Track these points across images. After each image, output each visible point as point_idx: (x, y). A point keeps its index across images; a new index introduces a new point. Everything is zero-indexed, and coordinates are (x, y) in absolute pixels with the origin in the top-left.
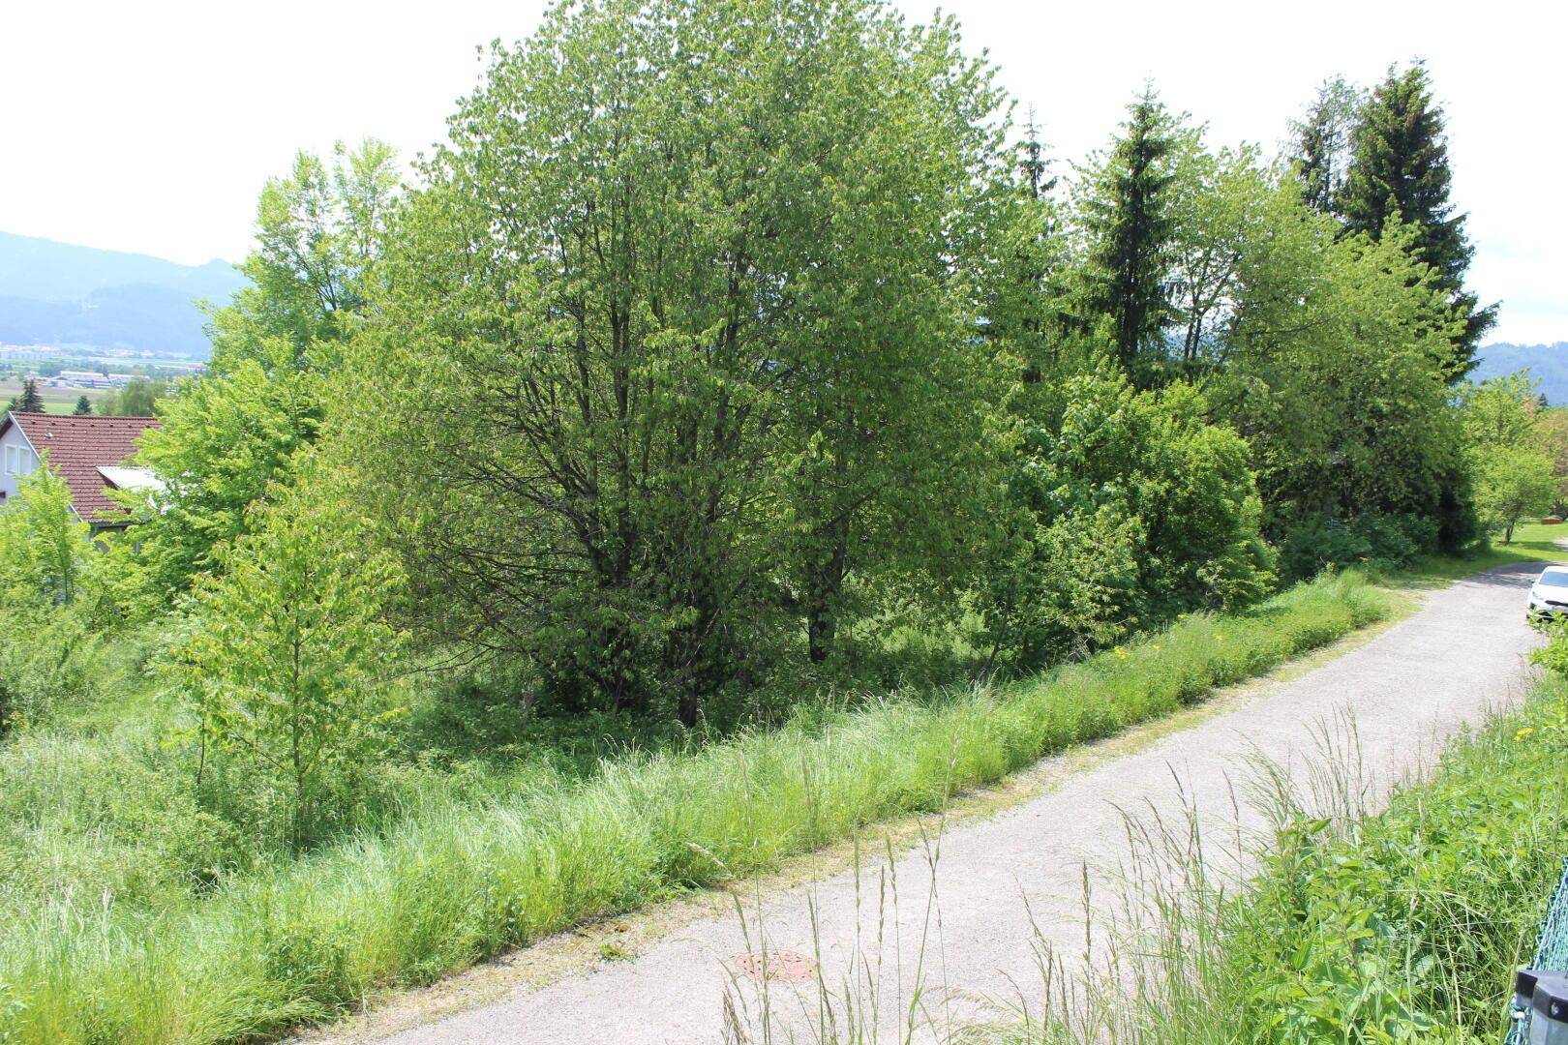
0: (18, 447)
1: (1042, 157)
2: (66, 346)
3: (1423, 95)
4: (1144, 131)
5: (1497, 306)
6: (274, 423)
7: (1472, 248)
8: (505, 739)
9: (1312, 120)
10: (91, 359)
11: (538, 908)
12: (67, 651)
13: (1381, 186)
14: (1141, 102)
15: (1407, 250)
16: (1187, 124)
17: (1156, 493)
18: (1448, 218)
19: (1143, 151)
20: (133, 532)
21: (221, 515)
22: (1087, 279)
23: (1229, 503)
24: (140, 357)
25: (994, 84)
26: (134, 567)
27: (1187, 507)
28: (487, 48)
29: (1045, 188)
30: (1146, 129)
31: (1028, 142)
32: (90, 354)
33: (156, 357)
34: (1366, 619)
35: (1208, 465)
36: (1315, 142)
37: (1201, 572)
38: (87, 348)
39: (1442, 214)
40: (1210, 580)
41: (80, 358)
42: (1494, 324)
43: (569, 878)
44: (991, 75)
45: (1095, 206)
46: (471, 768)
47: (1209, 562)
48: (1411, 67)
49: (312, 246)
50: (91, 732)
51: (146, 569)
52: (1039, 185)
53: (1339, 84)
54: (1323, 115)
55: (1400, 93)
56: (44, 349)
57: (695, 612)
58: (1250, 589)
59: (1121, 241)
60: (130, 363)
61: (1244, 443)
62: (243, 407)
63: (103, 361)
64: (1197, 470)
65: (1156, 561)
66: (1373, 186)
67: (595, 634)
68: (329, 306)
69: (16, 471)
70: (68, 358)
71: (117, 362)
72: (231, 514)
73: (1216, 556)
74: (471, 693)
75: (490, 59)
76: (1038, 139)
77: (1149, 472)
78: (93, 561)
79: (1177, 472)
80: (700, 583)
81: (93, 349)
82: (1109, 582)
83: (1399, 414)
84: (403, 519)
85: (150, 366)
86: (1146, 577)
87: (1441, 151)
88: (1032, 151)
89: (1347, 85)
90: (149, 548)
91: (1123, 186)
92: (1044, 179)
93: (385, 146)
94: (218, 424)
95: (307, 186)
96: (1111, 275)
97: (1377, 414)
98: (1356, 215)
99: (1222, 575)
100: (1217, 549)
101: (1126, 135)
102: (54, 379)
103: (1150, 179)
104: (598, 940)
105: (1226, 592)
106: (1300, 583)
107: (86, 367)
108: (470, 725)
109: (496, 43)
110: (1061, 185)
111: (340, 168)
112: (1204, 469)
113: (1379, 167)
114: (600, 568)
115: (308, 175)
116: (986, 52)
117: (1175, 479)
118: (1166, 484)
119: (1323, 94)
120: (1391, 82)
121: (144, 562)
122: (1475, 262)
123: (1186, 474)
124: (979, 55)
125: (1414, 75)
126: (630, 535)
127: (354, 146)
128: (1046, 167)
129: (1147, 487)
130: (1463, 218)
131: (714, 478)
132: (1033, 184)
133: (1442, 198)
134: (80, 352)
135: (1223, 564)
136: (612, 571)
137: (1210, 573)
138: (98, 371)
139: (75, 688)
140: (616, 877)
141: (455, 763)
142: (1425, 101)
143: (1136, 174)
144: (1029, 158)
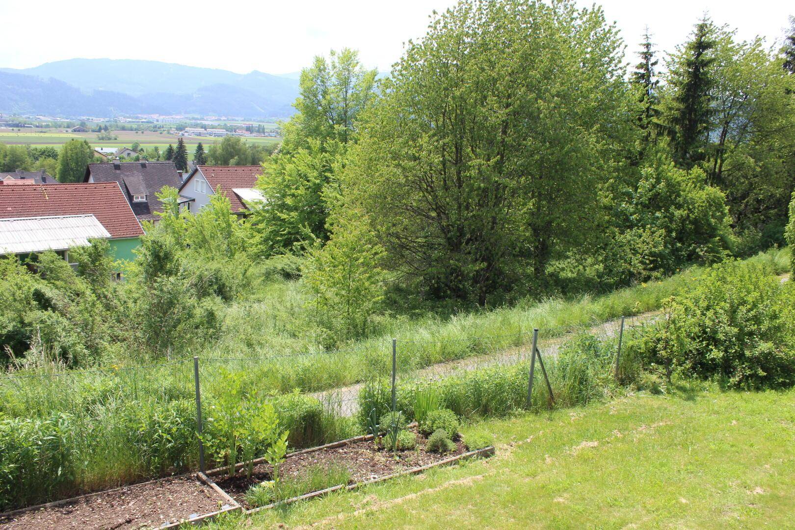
0: (200, 180)
1: (652, 49)
2: (187, 116)
4: (701, 37)
6: (313, 175)
8: (414, 308)
10: (199, 122)
11: (435, 354)
12: (246, 270)
14: (701, 23)
17: (682, 215)
19: (701, 46)
20: (254, 219)
21: (293, 214)
22: (671, 109)
23: (713, 221)
24: (220, 120)
25: (618, 37)
26: (255, 233)
27: (695, 222)
28: (407, 43)
29: (652, 64)
30: (703, 36)
31: (645, 43)
32: (197, 119)
33: (228, 120)
35: (704, 205)
37: (698, 250)
38: (196, 116)
40: (701, 254)
41: (193, 121)
43: (444, 348)
44: (616, 33)
45: (676, 73)
46: (403, 318)
47: (702, 246)
49: (324, 97)
50: (259, 301)
51: (261, 235)
52: (650, 63)
56: (179, 117)
57: (486, 264)
58: (719, 258)
59: (689, 90)
60: (216, 123)
61: (723, 195)
62: (299, 168)
63: (204, 122)
64: (699, 206)
65: (679, 245)
67: (448, 271)
68: (331, 122)
69: (199, 190)
70: (188, 121)
71: (210, 123)
72: (296, 214)
73: (704, 244)
74: (397, 289)
75: (408, 47)
76: (650, 41)
77: (679, 207)
78: (241, 231)
79: (691, 207)
80: (488, 252)
81: (199, 117)
82: (652, 254)
84: (379, 227)
85: (225, 124)
86: (675, 251)
88: (647, 47)
90: (261, 226)
91: (689, 64)
92: (653, 60)
93: (352, 51)
94: (290, 175)
95: (320, 70)
96: (682, 106)
99: (706, 251)
100: (706, 242)
101: (693, 39)
102: (183, 132)
103: (703, 60)
104: (451, 364)
105: (708, 258)
106: (761, 253)
107: (196, 126)
108: (401, 302)
109: (410, 41)
110: (661, 62)
111: (334, 62)
112: (702, 206)
114: (449, 244)
115: (320, 66)
116: (615, 23)
117: (689, 209)
118: (686, 212)
121: (259, 231)
123: (694, 208)
124: (612, 24)
126: (461, 230)
127: (339, 51)
128: (654, 54)
129: (678, 213)
131: (494, 214)
132: (647, 62)
134: (194, 119)
135: (708, 247)
136: (454, 245)
137: (702, 251)
138: (202, 128)
139: (246, 285)
140: (457, 349)
141: (398, 316)
143: (697, 58)
144: (645, 50)
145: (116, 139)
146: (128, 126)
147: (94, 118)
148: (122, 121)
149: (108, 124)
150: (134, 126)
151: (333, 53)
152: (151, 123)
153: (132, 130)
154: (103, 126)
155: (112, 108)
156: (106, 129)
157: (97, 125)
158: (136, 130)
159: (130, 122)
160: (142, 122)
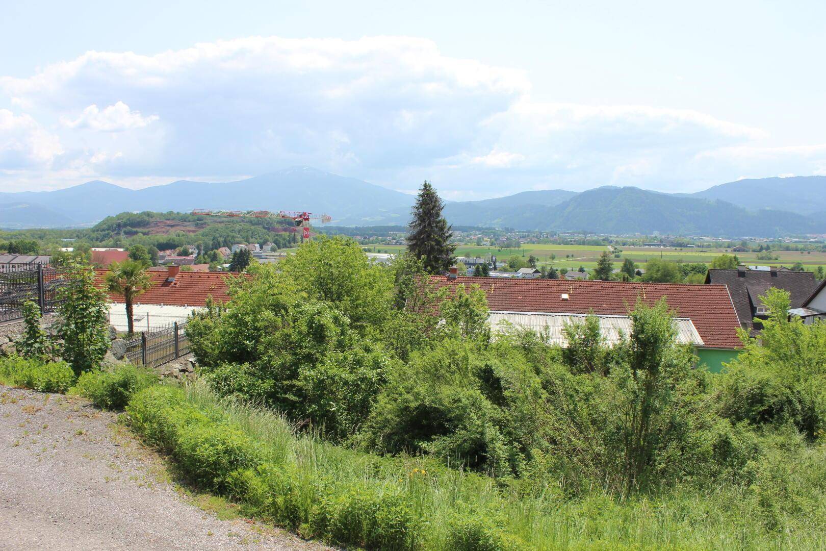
145: (776, 259)
146: (792, 245)
147: (757, 239)
148: (787, 240)
149: (770, 244)
150: (800, 246)
152: (821, 242)
153: (797, 250)
154: (765, 246)
155: (778, 228)
156: (768, 248)
157: (759, 245)
158: (801, 250)
159: (796, 242)
160: (810, 242)
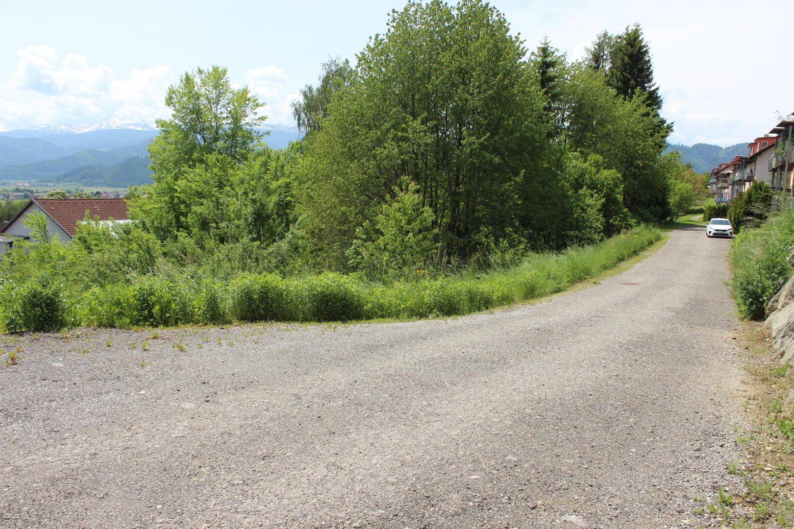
3: (640, 38)
4: (545, 58)
5: (673, 123)
7: (662, 100)
9: (595, 49)
13: (627, 76)
14: (542, 46)
15: (644, 102)
16: (557, 54)
18: (653, 88)
19: (545, 65)
30: (546, 56)
34: (658, 239)
36: (597, 58)
37: (612, 221)
39: (650, 87)
42: (672, 131)
47: (614, 217)
48: (634, 28)
53: (605, 35)
54: (600, 46)
55: (632, 39)
58: (630, 225)
61: (619, 175)
66: (624, 76)
73: (616, 215)
83: (645, 167)
87: (649, 61)
89: (609, 35)
97: (637, 167)
98: (618, 89)
99: (619, 221)
101: (538, 59)
103: (548, 77)
113: (625, 68)
119: (599, 38)
120: (628, 34)
122: (664, 106)
125: (636, 31)
130: (657, 89)
133: (650, 81)
135: (620, 217)
137: (616, 221)
142: (641, 41)
143: (542, 75)
151: (200, 72)
